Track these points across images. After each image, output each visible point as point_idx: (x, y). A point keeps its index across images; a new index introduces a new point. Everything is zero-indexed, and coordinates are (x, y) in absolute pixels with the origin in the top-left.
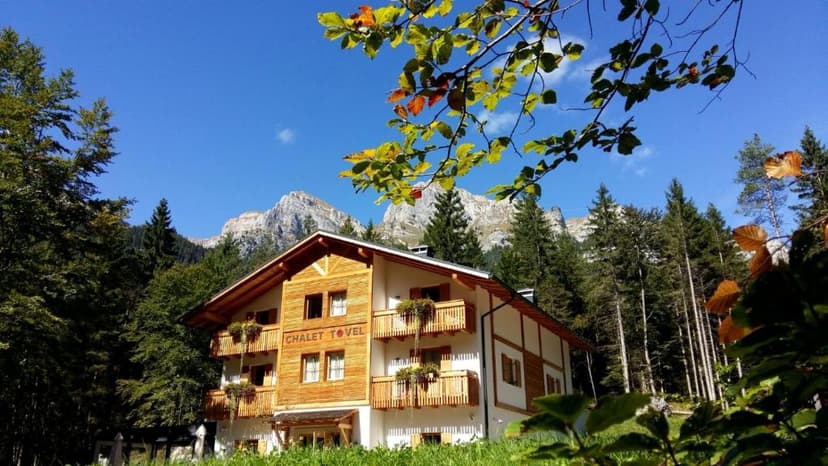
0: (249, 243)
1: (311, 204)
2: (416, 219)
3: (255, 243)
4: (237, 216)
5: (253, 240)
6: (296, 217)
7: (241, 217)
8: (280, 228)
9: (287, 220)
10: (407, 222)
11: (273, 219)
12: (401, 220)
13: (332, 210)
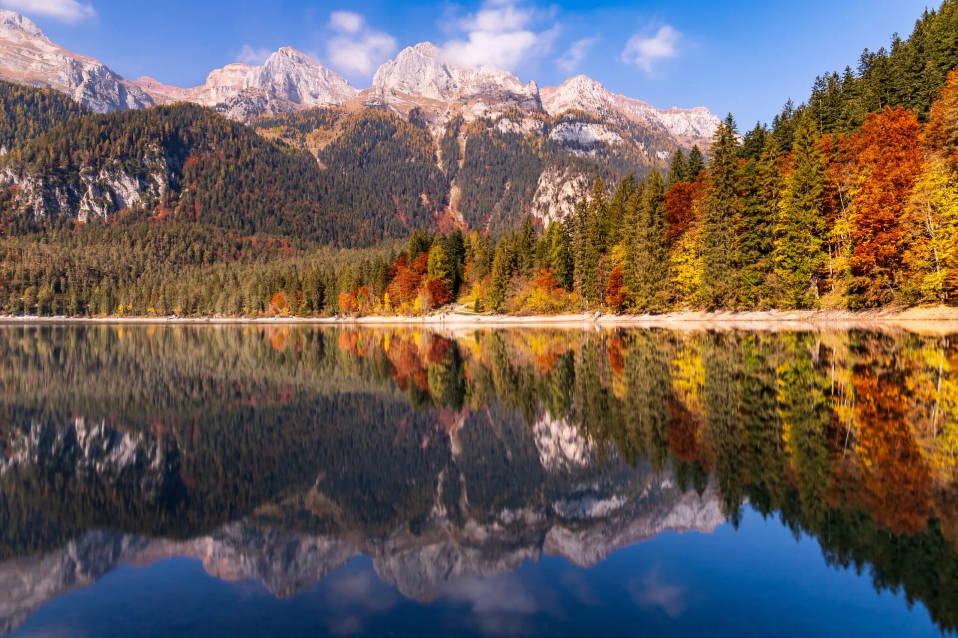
0: (246, 102)
1: (300, 61)
2: (405, 84)
3: (253, 103)
4: (221, 66)
5: (250, 99)
6: (288, 76)
7: (226, 67)
8: (273, 87)
9: (279, 78)
10: (397, 88)
11: (266, 77)
12: (391, 86)
13: (320, 68)
